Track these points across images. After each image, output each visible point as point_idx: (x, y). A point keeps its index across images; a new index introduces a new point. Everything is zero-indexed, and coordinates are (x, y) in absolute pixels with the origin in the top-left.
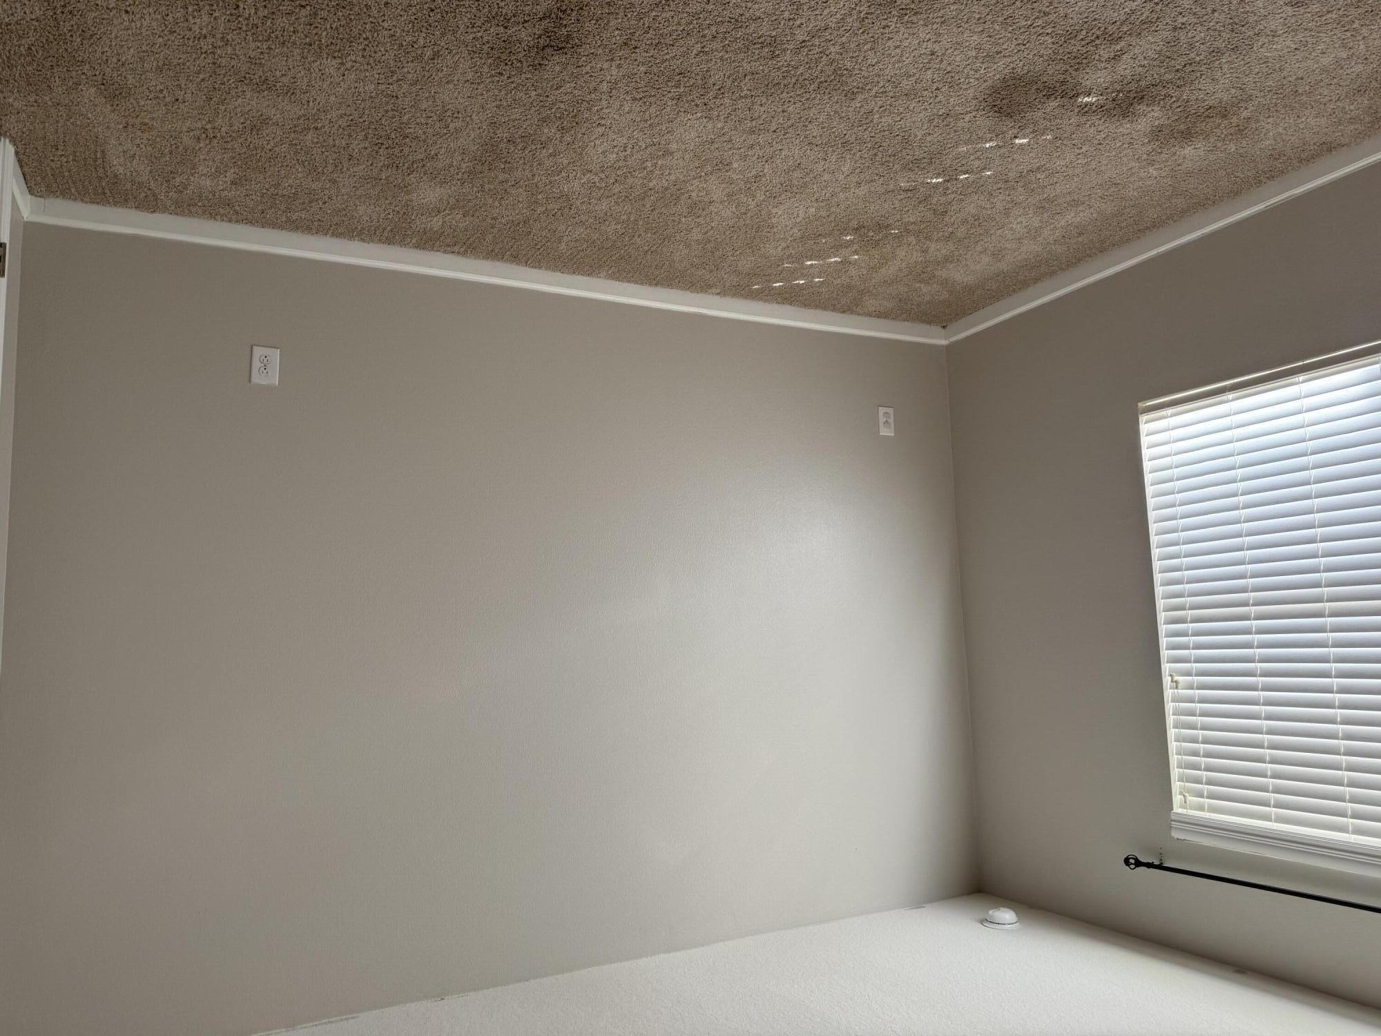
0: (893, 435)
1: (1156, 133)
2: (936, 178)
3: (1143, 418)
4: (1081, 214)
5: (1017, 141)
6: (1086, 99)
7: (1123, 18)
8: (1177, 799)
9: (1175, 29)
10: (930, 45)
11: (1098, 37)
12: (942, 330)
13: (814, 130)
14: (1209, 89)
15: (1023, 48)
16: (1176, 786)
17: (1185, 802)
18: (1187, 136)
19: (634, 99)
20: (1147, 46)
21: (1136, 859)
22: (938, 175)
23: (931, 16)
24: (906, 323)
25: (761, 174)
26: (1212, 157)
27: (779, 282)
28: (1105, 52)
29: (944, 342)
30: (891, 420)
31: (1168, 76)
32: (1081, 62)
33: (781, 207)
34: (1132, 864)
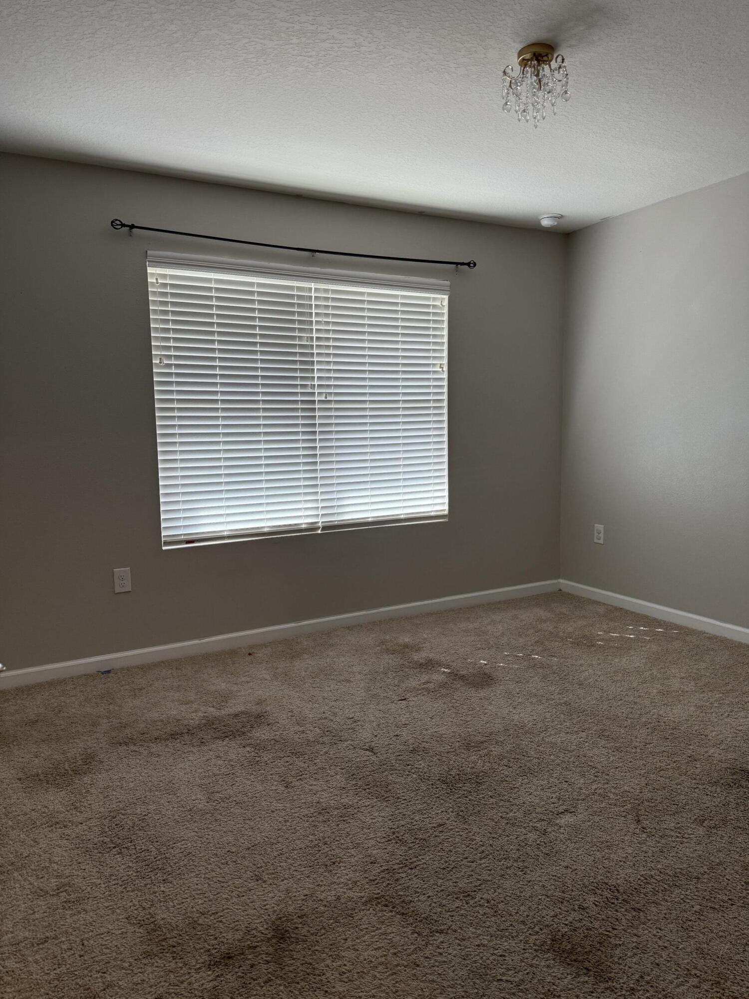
0: (596, 525)
1: (418, 650)
2: (535, 658)
3: (446, 512)
4: (465, 626)
5: (485, 662)
6: (446, 670)
7: (419, 696)
8: (446, 303)
9: (399, 686)
10: (514, 712)
11: (433, 692)
12: (561, 588)
13: (596, 695)
14: (390, 661)
15: (468, 698)
16: (446, 311)
17: (442, 301)
18: (406, 646)
19: (706, 736)
20: (413, 683)
21: (469, 266)
22: (533, 659)
23: (509, 722)
24: (583, 596)
25: (640, 683)
26: (397, 635)
27: (658, 631)
28: (431, 686)
29: (561, 581)
30: (596, 534)
31: (407, 670)
32: (443, 685)
33: (636, 666)
34: (472, 264)
